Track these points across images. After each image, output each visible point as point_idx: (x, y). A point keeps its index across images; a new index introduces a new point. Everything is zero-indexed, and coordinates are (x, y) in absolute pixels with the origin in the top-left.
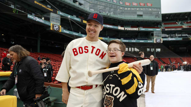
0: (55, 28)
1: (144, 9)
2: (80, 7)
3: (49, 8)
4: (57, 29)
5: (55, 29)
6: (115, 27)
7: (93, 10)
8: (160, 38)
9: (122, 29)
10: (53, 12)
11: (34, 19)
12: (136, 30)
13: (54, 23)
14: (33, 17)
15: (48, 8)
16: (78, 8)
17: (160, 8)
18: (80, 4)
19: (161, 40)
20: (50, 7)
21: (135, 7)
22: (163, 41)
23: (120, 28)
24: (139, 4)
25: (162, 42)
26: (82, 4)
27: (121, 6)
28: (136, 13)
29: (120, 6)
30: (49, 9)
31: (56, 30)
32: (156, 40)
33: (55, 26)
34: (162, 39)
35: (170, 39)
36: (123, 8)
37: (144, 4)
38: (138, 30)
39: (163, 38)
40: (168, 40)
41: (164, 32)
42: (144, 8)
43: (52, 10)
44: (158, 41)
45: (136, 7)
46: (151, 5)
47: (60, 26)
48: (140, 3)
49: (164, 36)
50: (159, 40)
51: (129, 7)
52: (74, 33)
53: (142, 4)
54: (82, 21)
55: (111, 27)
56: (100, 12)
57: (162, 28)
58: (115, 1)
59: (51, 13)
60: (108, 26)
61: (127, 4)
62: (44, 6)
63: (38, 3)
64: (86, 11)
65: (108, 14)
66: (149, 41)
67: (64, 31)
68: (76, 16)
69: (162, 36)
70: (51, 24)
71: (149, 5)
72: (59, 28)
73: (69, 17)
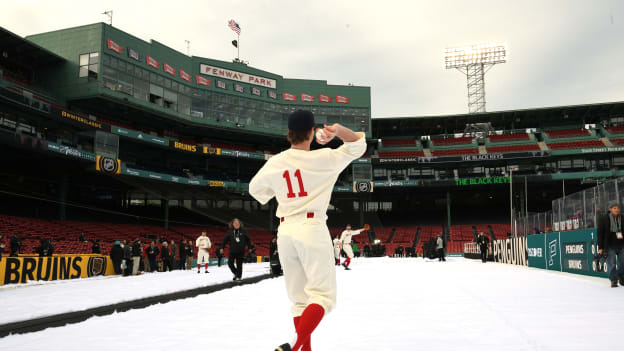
0: (107, 166)
2: (167, 111)
3: (92, 121)
4: (111, 167)
5: (106, 169)
6: (256, 156)
7: (202, 114)
8: (368, 180)
10: (103, 129)
11: (60, 151)
13: (105, 155)
14: (58, 148)
15: (90, 123)
16: (163, 113)
17: (368, 108)
18: (168, 104)
19: (369, 186)
20: (94, 118)
21: (306, 106)
22: (375, 188)
24: (317, 99)
25: (372, 191)
26: (171, 103)
27: (273, 103)
29: (268, 102)
30: (93, 124)
31: (109, 170)
32: (358, 186)
33: (105, 160)
34: (372, 183)
35: (391, 183)
36: (279, 106)
37: (330, 99)
39: (376, 179)
41: (376, 165)
42: (328, 107)
43: (99, 126)
44: (362, 189)
45: (310, 106)
47: (119, 161)
48: (319, 96)
49: (381, 175)
50: (365, 186)
51: (291, 105)
52: (153, 176)
53: (325, 99)
54: (172, 144)
55: (246, 155)
56: (218, 120)
57: (373, 157)
58: (256, 91)
59: (98, 133)
60: (239, 154)
61: (289, 97)
62: (82, 119)
63: (69, 116)
64: (183, 120)
65: (237, 124)
66: (339, 189)
67: (128, 170)
68: (156, 134)
69: (375, 176)
70: (99, 157)
71: (342, 100)
72: (116, 164)
73: (140, 136)
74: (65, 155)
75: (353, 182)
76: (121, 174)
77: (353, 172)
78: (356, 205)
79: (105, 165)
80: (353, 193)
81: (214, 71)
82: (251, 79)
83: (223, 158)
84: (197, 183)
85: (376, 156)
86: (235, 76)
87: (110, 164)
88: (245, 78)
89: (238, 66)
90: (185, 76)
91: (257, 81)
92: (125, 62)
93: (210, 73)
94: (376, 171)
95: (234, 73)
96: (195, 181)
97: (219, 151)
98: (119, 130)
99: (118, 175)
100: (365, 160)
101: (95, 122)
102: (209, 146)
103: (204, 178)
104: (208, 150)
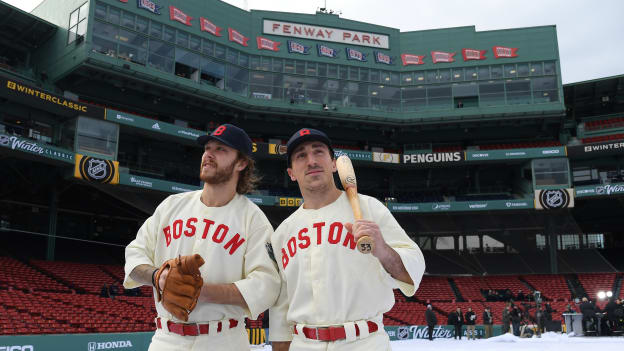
0: (93, 172)
1: (483, 71)
2: (207, 88)
3: (68, 101)
4: (102, 173)
5: (93, 175)
6: (359, 155)
7: (270, 96)
8: (561, 187)
9: (388, 161)
13: (91, 153)
15: (65, 103)
17: (554, 62)
19: (565, 196)
20: (75, 97)
21: (441, 70)
22: (577, 200)
23: (380, 157)
24: (460, 57)
25: (572, 204)
26: (219, 79)
27: (384, 71)
28: (448, 91)
29: (378, 70)
30: (71, 105)
31: (97, 178)
32: (543, 198)
33: (91, 162)
34: (571, 191)
36: (395, 77)
37: (483, 53)
38: (459, 158)
39: (575, 185)
40: (599, 192)
41: (577, 160)
42: (480, 67)
43: (83, 109)
44: (551, 202)
45: (448, 69)
46: (515, 51)
47: (115, 163)
48: (463, 52)
49: (588, 178)
50: (557, 196)
51: (416, 72)
53: (473, 55)
55: (341, 153)
56: (292, 102)
57: (570, 145)
58: (354, 54)
59: (81, 119)
61: (411, 59)
62: (49, 97)
63: (21, 88)
64: (233, 102)
65: (324, 106)
66: (509, 204)
67: (133, 179)
68: (186, 124)
69: (576, 179)
70: (79, 157)
71: (504, 52)
72: (110, 169)
73: (156, 126)
74: (10, 149)
75: (533, 192)
76: (118, 185)
77: (533, 174)
78: (541, 240)
79: (90, 169)
80: (534, 209)
81: (286, 28)
82: (346, 36)
84: (260, 201)
85: (575, 142)
86: (320, 33)
87: (98, 169)
88: (337, 36)
89: (325, 19)
90: (238, 38)
91: (356, 38)
92: (132, 14)
93: (280, 32)
94: (575, 173)
95: (317, 29)
96: (256, 199)
98: (119, 117)
99: (113, 185)
100: (555, 151)
101: (74, 103)
102: (279, 141)
103: (270, 194)
104: (277, 149)
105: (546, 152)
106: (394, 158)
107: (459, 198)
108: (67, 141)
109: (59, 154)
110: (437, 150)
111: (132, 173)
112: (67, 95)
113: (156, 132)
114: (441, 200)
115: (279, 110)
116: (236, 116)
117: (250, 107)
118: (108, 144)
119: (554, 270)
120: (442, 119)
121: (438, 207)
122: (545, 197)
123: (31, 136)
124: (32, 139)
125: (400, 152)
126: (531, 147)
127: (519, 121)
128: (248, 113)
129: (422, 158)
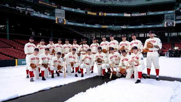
0: (60, 22)
3: (53, 5)
4: (62, 22)
6: (121, 15)
8: (172, 21)
9: (128, 16)
10: (58, 8)
11: (39, 16)
12: (144, 15)
13: (59, 17)
14: (38, 15)
19: (173, 23)
20: (54, 4)
22: (176, 24)
23: (126, 15)
30: (53, 6)
32: (167, 24)
33: (59, 19)
34: (175, 22)
38: (146, 14)
41: (178, 13)
43: (56, 7)
44: (169, 25)
47: (65, 19)
50: (171, 23)
52: (79, 25)
54: (86, 12)
55: (116, 15)
56: (105, 2)
57: (176, 10)
59: (56, 9)
60: (113, 15)
62: (48, 4)
63: (42, 3)
64: (91, 3)
65: (112, 3)
66: (158, 26)
67: (69, 23)
68: (80, 9)
69: (177, 19)
70: (56, 18)
72: (64, 21)
73: (73, 10)
74: (41, 17)
75: (164, 23)
76: (66, 24)
77: (165, 18)
78: (166, 34)
79: (59, 21)
80: (164, 27)
83: (107, 17)
84: (97, 27)
85: (178, 9)
87: (61, 21)
94: (177, 17)
96: (96, 26)
97: (105, 14)
98: (65, 8)
99: (64, 25)
100: (172, 12)
101: (54, 5)
102: (102, 12)
103: (100, 25)
104: (101, 14)
105: (169, 12)
106: (129, 15)
107: (145, 25)
108: (53, 14)
109: (52, 18)
110: (140, 13)
111: (68, 21)
112: (52, 4)
113: (73, 12)
114: (141, 25)
115: (101, 4)
116: (91, 6)
117: (94, 4)
118: (63, 15)
119: (168, 42)
120: (142, 4)
121: (139, 27)
122: (168, 24)
123: (45, 14)
124: (46, 14)
125: (131, 14)
126: (165, 11)
127: (163, 4)
128: (94, 5)
129: (136, 15)
